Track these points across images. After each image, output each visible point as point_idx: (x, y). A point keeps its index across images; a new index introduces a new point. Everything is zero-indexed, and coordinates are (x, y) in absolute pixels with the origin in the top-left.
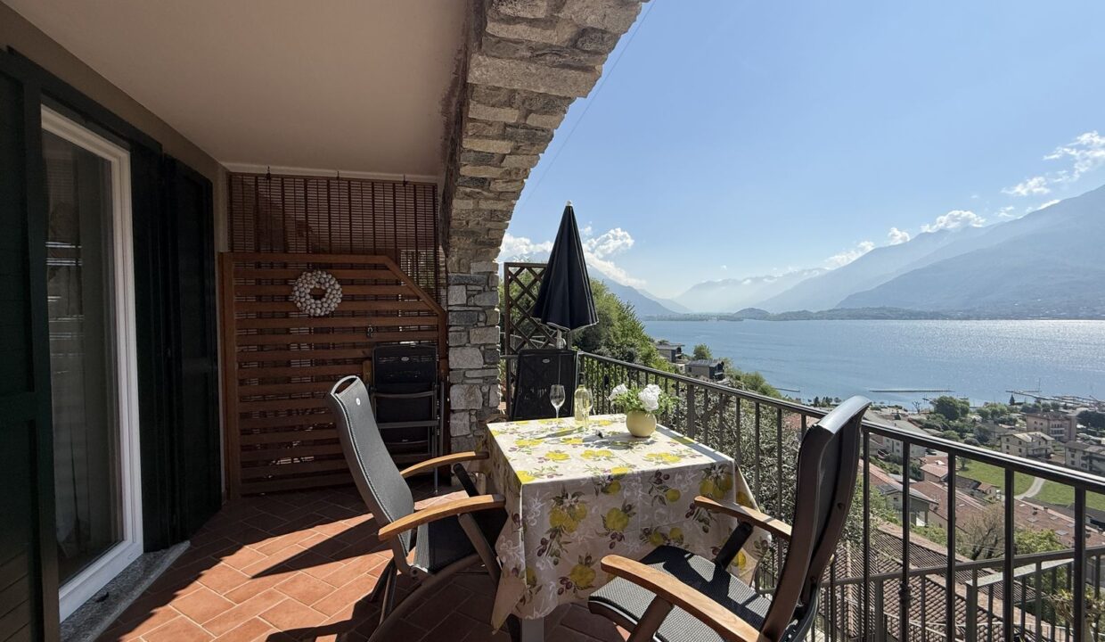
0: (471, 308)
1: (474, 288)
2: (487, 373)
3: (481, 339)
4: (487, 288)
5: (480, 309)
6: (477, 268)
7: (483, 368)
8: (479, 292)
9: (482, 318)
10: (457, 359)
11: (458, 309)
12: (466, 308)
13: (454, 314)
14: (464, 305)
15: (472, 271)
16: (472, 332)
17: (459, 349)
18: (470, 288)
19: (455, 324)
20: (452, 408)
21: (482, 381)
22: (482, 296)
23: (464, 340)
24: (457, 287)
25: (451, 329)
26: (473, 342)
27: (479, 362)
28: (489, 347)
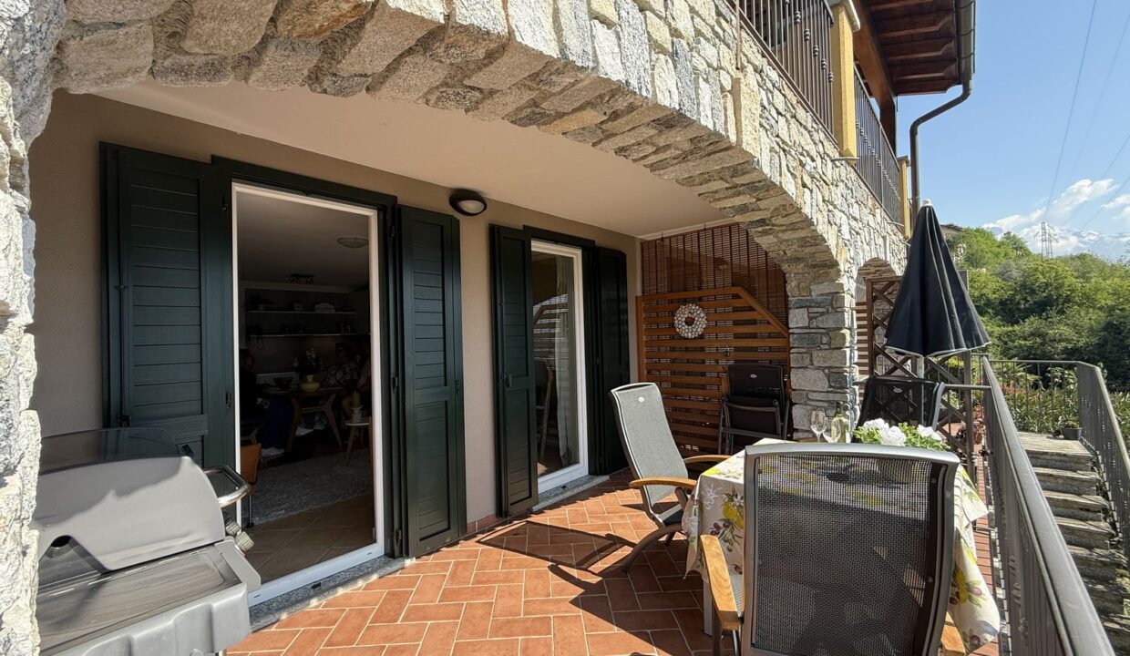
0: (813, 331)
1: (815, 310)
2: (832, 397)
3: (825, 362)
4: (830, 309)
5: (824, 331)
6: (818, 290)
7: (828, 392)
8: (822, 314)
9: (825, 340)
10: (798, 380)
11: (799, 331)
12: (807, 331)
13: (796, 336)
14: (806, 328)
15: (813, 293)
16: (815, 354)
17: (802, 370)
18: (811, 310)
19: (795, 345)
20: (795, 427)
21: (826, 405)
22: (824, 317)
23: (807, 362)
24: (797, 310)
25: (792, 351)
26: (816, 364)
27: (824, 385)
28: (835, 370)
